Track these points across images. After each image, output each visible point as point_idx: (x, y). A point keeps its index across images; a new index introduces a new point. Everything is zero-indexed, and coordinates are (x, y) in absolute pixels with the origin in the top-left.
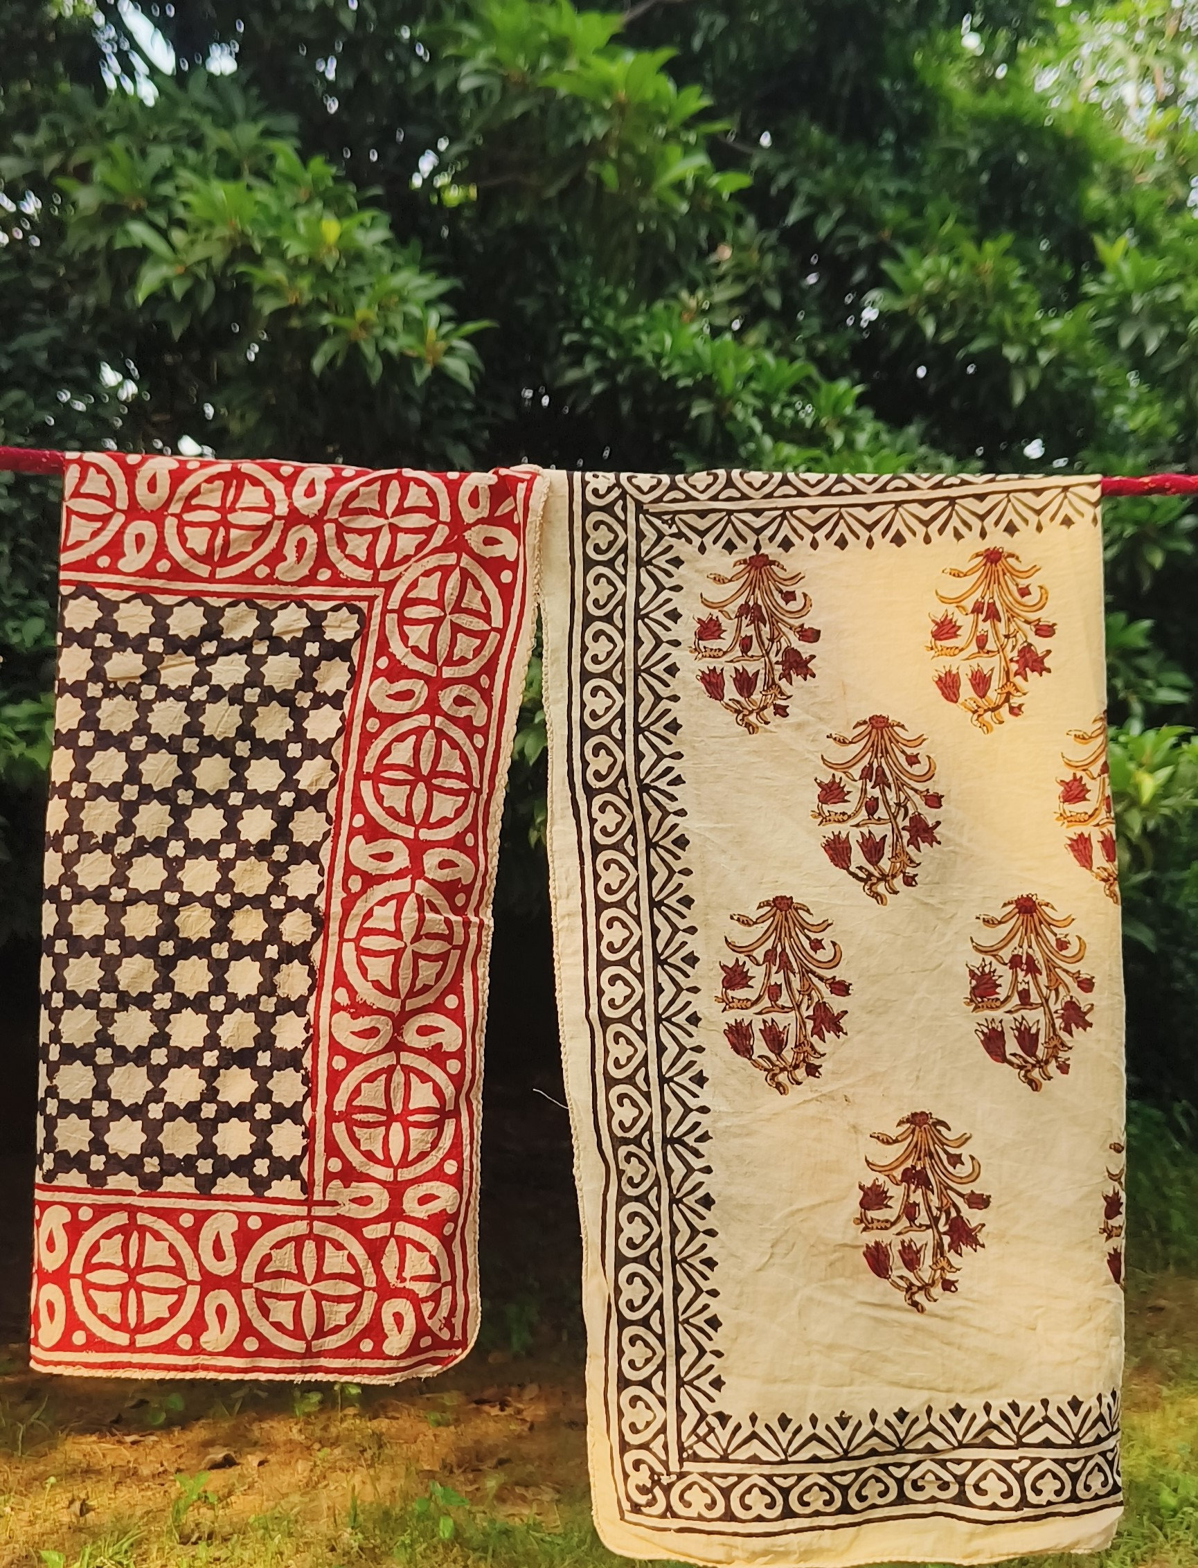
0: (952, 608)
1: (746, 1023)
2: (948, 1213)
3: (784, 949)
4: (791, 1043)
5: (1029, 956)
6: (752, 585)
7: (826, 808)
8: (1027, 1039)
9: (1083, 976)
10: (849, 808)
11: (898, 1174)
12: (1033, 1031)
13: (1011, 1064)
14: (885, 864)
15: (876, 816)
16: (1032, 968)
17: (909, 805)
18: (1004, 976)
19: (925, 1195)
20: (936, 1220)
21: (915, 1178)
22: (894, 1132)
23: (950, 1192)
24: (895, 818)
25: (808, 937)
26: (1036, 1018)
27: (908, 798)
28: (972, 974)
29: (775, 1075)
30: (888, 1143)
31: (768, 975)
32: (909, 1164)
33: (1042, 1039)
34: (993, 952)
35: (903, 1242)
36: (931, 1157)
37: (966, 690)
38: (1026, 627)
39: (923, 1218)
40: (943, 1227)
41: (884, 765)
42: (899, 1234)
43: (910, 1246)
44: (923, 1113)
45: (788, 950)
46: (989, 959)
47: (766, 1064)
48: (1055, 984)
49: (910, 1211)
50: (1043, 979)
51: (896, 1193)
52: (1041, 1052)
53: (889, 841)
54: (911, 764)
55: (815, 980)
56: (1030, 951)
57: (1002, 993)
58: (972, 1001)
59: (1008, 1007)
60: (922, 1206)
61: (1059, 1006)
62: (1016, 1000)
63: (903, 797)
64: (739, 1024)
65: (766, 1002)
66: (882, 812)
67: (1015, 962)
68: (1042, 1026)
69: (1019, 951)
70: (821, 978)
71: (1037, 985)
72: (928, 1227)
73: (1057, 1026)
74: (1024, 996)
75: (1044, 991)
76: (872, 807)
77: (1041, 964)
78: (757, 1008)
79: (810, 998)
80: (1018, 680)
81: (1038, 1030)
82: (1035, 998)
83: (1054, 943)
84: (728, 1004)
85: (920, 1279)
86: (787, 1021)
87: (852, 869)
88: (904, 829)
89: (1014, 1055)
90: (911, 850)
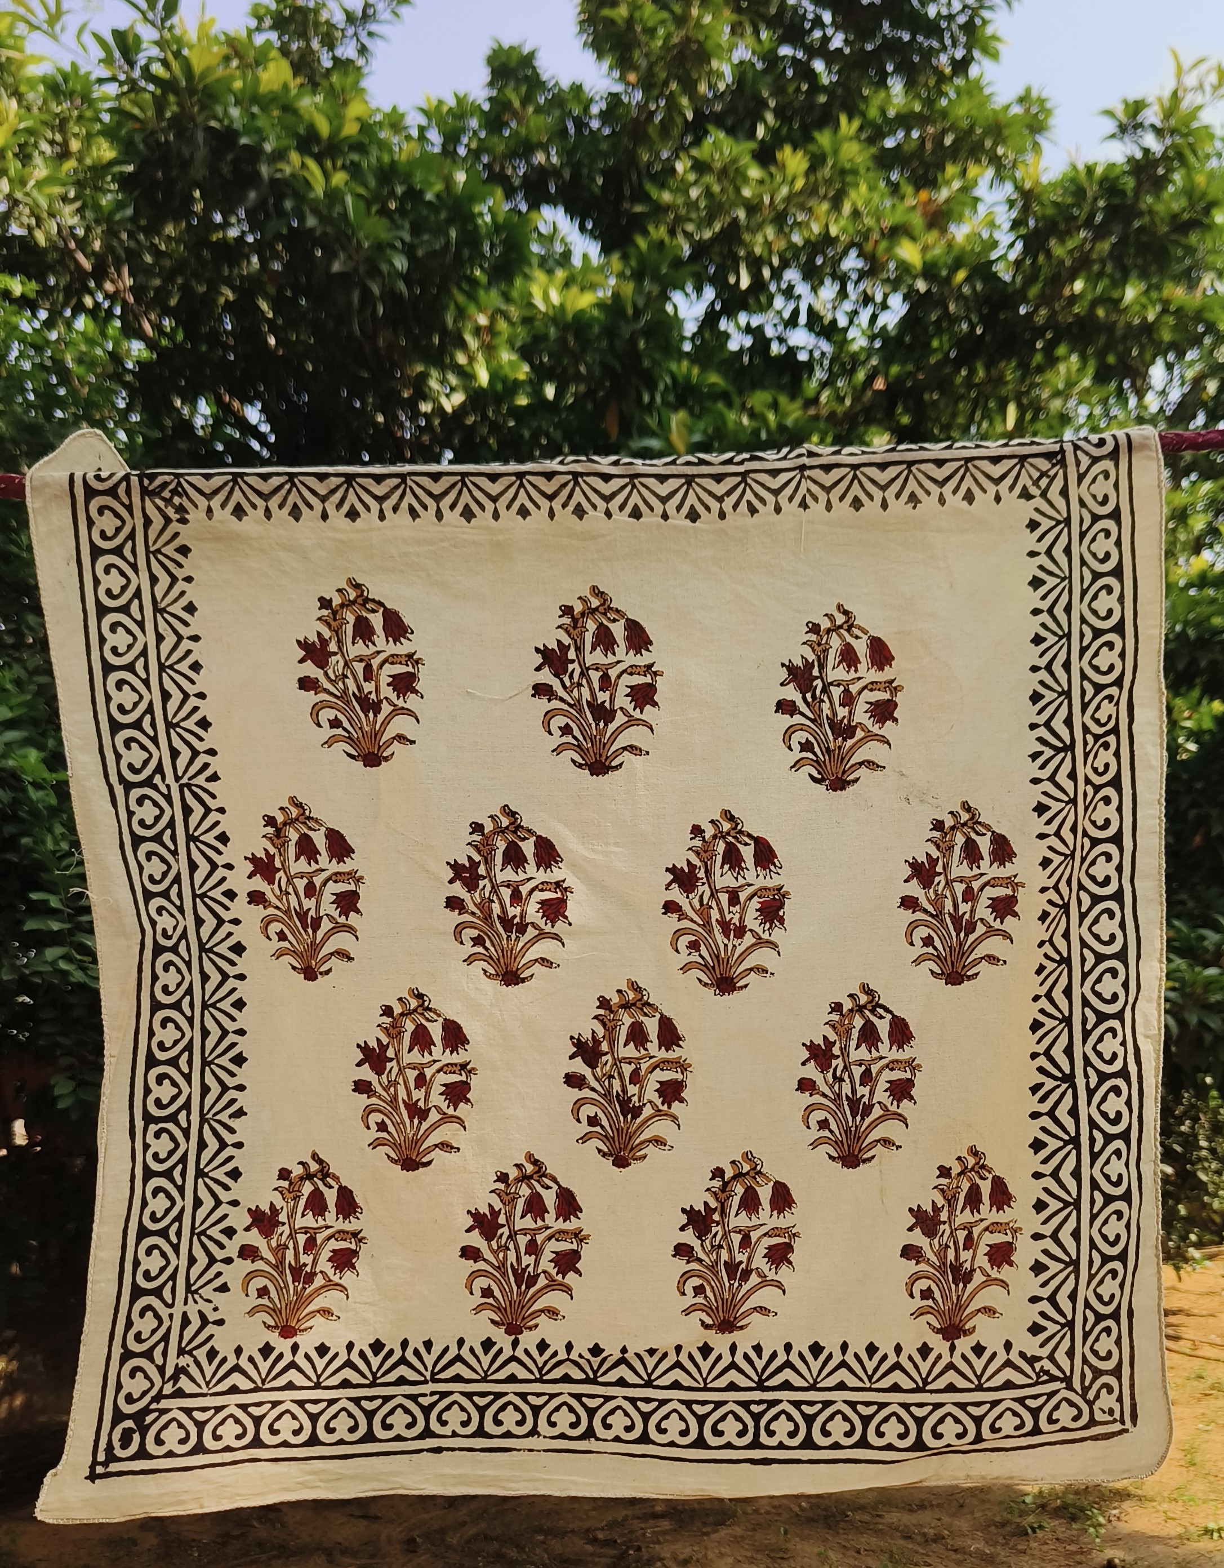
0: (771, 1275)
1: (996, 865)
2: (814, 697)
3: (958, 935)
4: (957, 850)
5: (728, 938)
6: (960, 1306)
7: (908, 1075)
8: (733, 859)
9: (675, 916)
10: (888, 1075)
11: (859, 734)
12: (726, 867)
13: (749, 836)
14: (858, 1022)
15: (864, 1067)
16: (725, 926)
17: (831, 1080)
18: (752, 920)
19: (835, 714)
20: (825, 690)
21: (845, 730)
22: (863, 772)
23: (811, 716)
24: (845, 1067)
25: (935, 948)
26: (724, 879)
27: (831, 1087)
28: (782, 921)
29: (972, 819)
30: (868, 762)
31: (973, 911)
32: (850, 742)
33: (719, 859)
34: (760, 942)
35: (856, 671)
36: (828, 749)
37: (765, 1193)
38: (701, 1255)
39: (836, 692)
40: (818, 683)
41: (850, 1119)
42: (859, 678)
43: (849, 667)
44: (835, 790)
45: (954, 934)
46: (765, 936)
47: (978, 828)
48: (704, 910)
49: (848, 700)
50: (715, 915)
51: (861, 715)
52: (721, 847)
53: (853, 1044)
54: (826, 1120)
55: (931, 909)
56: (726, 941)
57: (755, 904)
58: (784, 896)
59: (750, 890)
60: (837, 703)
61: (701, 889)
62: (743, 896)
63: (836, 1087)
64: (1002, 863)
65: (976, 885)
66: (857, 1071)
67: (741, 931)
68: (718, 871)
69: (737, 942)
70: (925, 911)
71: (721, 911)
72: (831, 684)
73: (703, 870)
74: (734, 900)
75: (714, 904)
76: (867, 1077)
77: (717, 929)
78: (984, 879)
79: (935, 891)
80: (713, 1204)
81: (722, 867)
82: (724, 898)
83: (702, 947)
84: (1010, 882)
85: (840, 636)
86: (960, 869)
87: (889, 1016)
88: (838, 1057)
89: (746, 844)
90: (832, 1037)
